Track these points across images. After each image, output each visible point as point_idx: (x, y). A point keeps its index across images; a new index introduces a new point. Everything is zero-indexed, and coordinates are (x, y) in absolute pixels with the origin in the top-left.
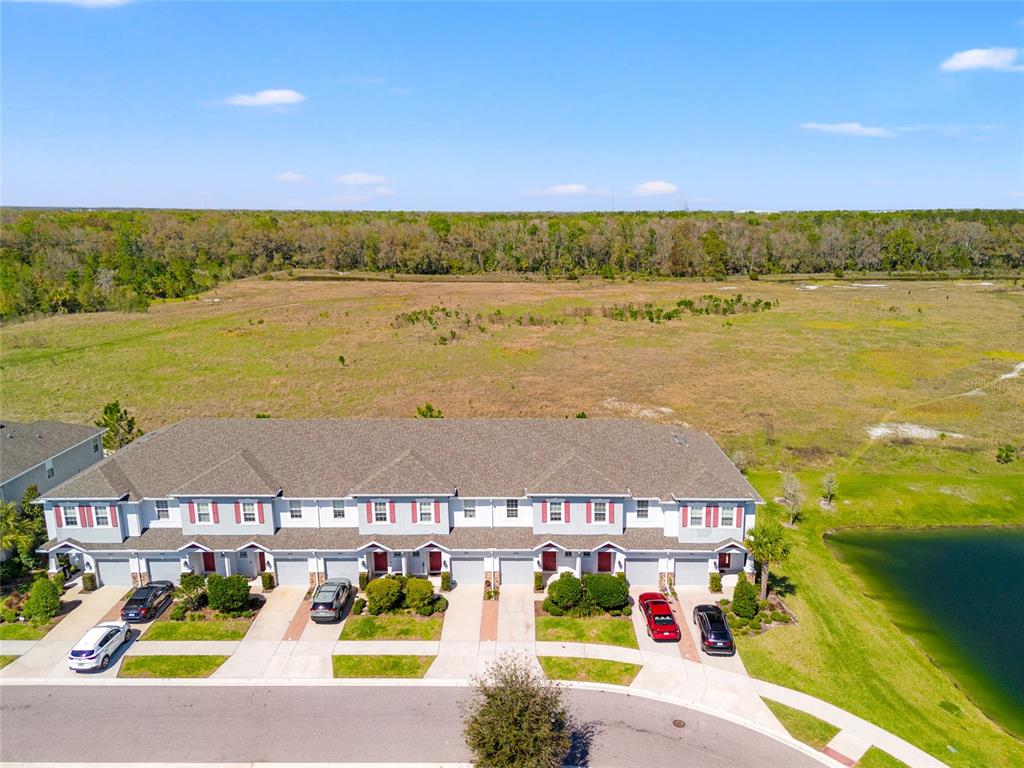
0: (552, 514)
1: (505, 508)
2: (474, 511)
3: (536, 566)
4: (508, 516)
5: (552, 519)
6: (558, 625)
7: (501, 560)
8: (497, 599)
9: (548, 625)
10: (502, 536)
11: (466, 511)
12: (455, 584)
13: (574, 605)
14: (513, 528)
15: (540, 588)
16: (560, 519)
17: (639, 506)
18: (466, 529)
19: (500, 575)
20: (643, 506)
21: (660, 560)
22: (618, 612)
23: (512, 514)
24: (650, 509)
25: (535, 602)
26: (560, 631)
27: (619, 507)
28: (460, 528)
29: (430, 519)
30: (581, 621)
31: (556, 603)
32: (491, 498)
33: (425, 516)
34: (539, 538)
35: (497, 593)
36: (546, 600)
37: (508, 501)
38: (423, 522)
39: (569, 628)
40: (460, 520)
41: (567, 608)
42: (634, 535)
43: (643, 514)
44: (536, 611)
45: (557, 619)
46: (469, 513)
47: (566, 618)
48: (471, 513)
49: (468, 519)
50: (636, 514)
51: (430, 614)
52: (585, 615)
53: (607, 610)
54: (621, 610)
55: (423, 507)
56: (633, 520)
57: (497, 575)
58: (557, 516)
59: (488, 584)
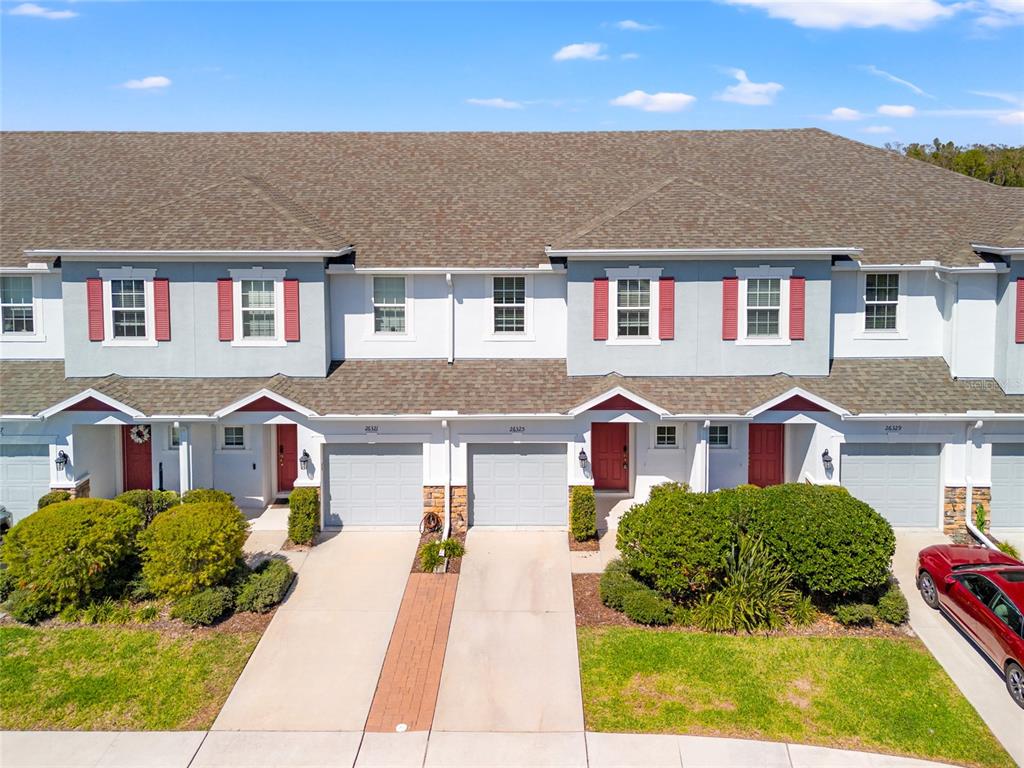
0: (621, 315)
1: (488, 305)
2: (401, 314)
3: (573, 469)
4: (497, 329)
5: (622, 331)
6: (660, 659)
7: (473, 450)
8: (454, 568)
9: (626, 660)
10: (479, 382)
11: (378, 312)
12: (336, 525)
13: (713, 587)
14: (511, 362)
15: (586, 535)
16: (644, 331)
17: (870, 294)
18: (378, 366)
19: (471, 497)
20: (881, 294)
21: (948, 448)
22: (865, 609)
23: (509, 320)
24: (903, 303)
25: (576, 578)
26: (674, 683)
27: (818, 292)
28: (359, 362)
29: (271, 332)
30: (739, 642)
31: (649, 581)
32: (449, 271)
33: (256, 322)
34: (584, 385)
35: (455, 551)
36: (610, 570)
37: (498, 281)
38: (254, 341)
39: (705, 673)
40: (362, 339)
41: (687, 597)
42: (863, 377)
43: (881, 318)
44: (579, 606)
45: (653, 636)
46: (388, 320)
47: (687, 636)
48: (395, 320)
49: (386, 336)
50: (862, 316)
51: (217, 620)
52: (751, 622)
53: (826, 602)
54: (874, 602)
55: (252, 294)
56: (854, 337)
57: (460, 498)
58: (638, 324)
59: (432, 522)
